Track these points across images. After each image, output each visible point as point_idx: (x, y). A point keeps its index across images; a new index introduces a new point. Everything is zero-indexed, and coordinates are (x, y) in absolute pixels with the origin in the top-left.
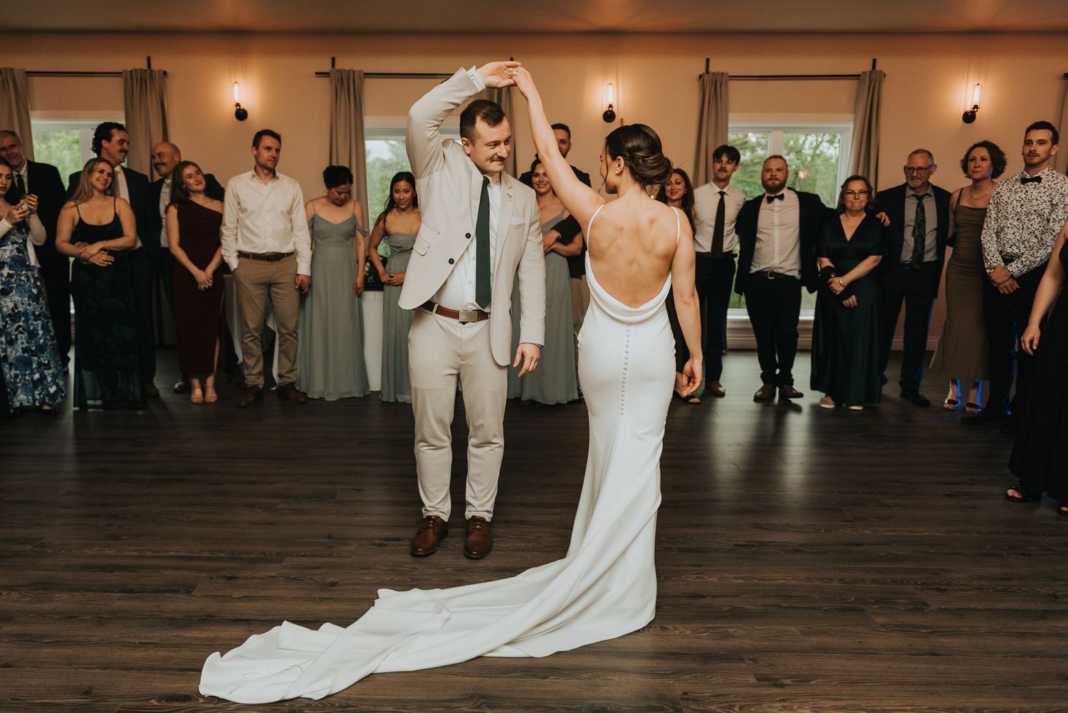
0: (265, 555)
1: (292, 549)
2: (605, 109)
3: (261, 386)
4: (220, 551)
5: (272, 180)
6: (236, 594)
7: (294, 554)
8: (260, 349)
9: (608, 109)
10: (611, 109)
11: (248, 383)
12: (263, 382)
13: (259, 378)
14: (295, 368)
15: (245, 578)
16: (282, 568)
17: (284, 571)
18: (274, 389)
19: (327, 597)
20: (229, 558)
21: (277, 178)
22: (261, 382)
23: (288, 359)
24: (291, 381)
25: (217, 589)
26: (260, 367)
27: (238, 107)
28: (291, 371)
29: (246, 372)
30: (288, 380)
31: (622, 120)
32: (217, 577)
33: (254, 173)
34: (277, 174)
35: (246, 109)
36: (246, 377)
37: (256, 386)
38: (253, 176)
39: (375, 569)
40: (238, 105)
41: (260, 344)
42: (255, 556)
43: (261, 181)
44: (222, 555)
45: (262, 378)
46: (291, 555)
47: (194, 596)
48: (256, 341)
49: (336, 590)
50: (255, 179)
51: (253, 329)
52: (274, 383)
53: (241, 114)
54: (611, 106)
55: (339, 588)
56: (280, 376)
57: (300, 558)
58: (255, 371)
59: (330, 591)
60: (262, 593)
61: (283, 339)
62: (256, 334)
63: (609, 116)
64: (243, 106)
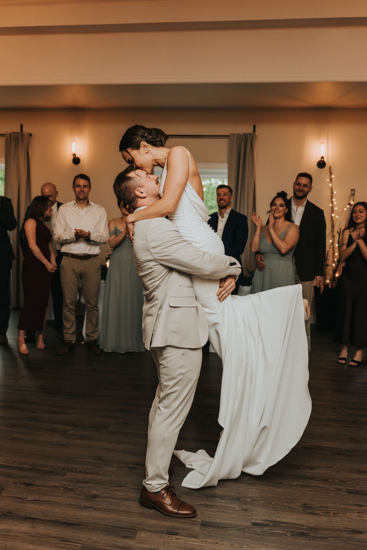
0: (55, 469)
1: (73, 466)
2: (319, 159)
3: (74, 342)
4: (26, 463)
6: (30, 498)
7: (73, 470)
8: (74, 317)
9: (320, 160)
10: (322, 159)
11: (65, 339)
12: (75, 339)
13: (72, 336)
14: (96, 330)
15: (38, 486)
16: (63, 480)
17: (66, 483)
18: (83, 343)
19: (89, 506)
20: (30, 469)
21: (90, 205)
22: (73, 339)
23: (92, 324)
24: (94, 339)
25: (18, 492)
26: (74, 329)
27: (74, 156)
28: (93, 332)
29: (65, 331)
30: (91, 338)
31: (330, 167)
32: (20, 483)
33: (75, 202)
34: (90, 203)
35: (80, 157)
36: (65, 335)
37: (70, 342)
38: (75, 204)
39: (126, 487)
40: (74, 155)
41: (74, 314)
42: (47, 469)
43: (79, 207)
44: (26, 466)
45: (75, 336)
46: (72, 471)
47: (3, 496)
48: (71, 311)
49: (97, 501)
51: (70, 304)
52: (83, 339)
53: (76, 161)
54: (322, 157)
55: (99, 499)
56: (87, 335)
57: (77, 474)
58: (70, 332)
59: (93, 501)
60: (47, 498)
62: (71, 307)
63: (321, 164)
64: (77, 155)
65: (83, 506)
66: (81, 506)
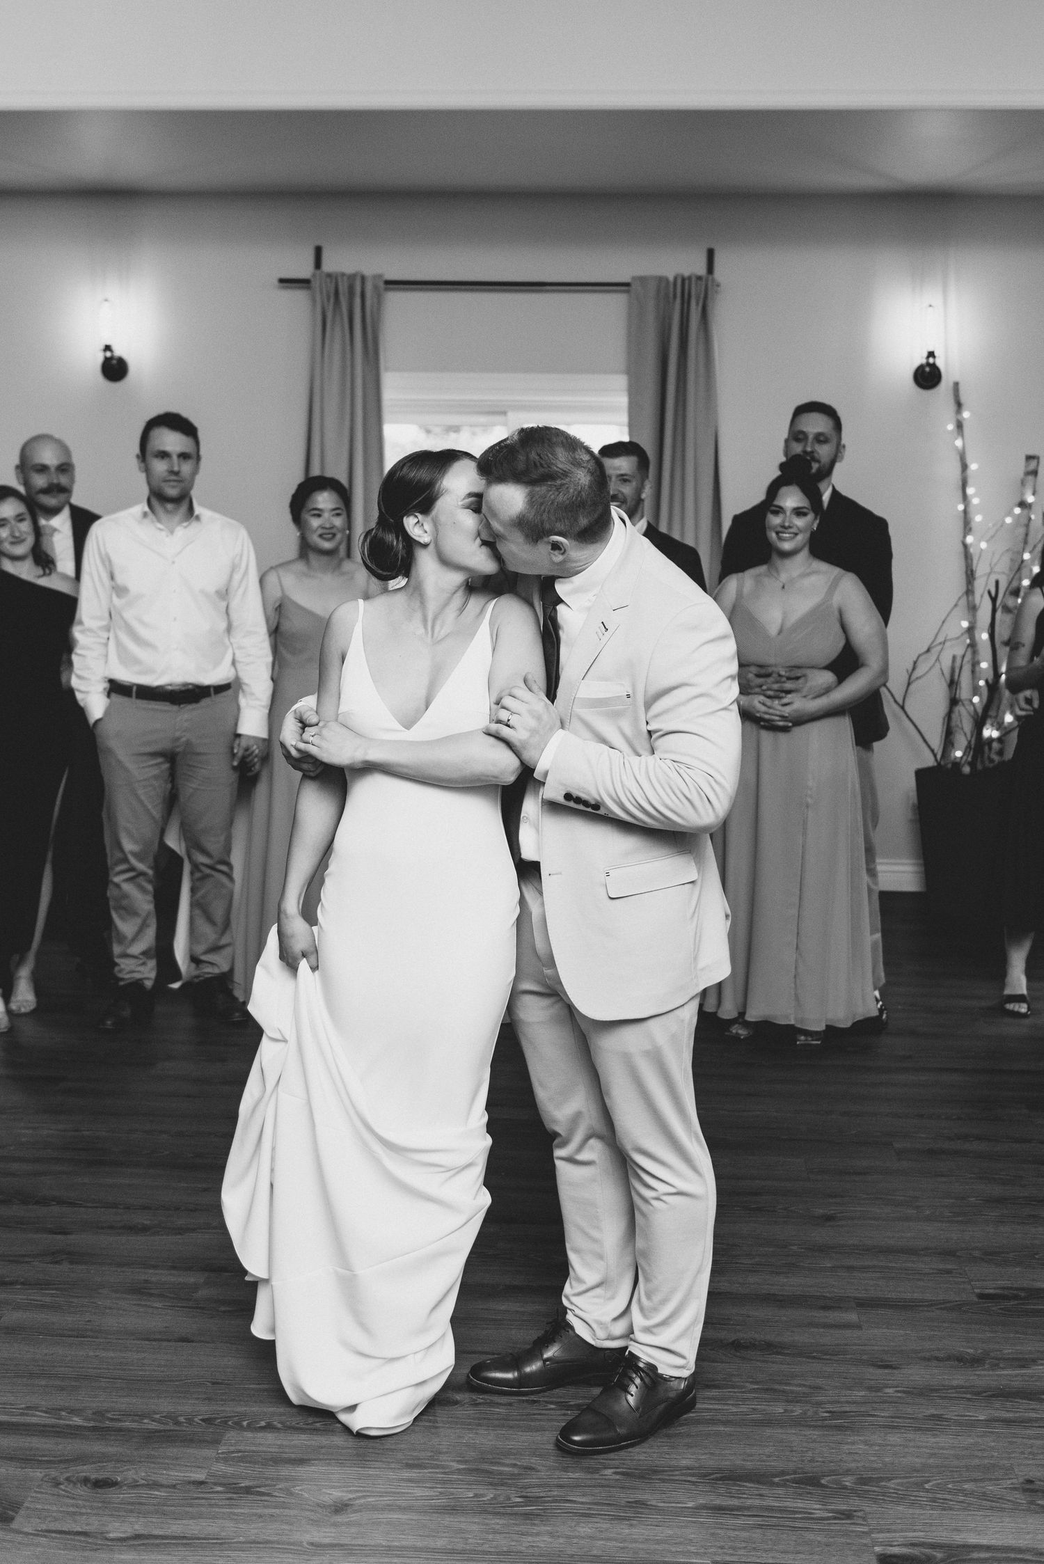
0: (177, 1423)
1: (239, 1409)
2: (920, 359)
3: (149, 984)
4: (72, 1411)
5: (185, 524)
6: (117, 1529)
7: (245, 1423)
8: (150, 898)
9: (924, 361)
10: (931, 360)
11: (120, 975)
12: (153, 975)
13: (144, 964)
14: (223, 941)
15: (134, 1485)
16: (217, 1460)
17: (221, 1468)
18: (176, 985)
19: (327, 1541)
20: (94, 1429)
21: (198, 518)
22: (147, 973)
23: (210, 919)
24: (216, 971)
25: (68, 1513)
26: (148, 939)
27: (108, 354)
28: (215, 949)
29: (117, 949)
30: (209, 969)
31: (956, 385)
32: (67, 1479)
33: (146, 509)
34: (198, 510)
35: (125, 357)
36: (117, 960)
37: (138, 984)
38: (145, 515)
39: (437, 1467)
40: (108, 348)
41: (150, 887)
42: (154, 1426)
43: (159, 525)
44: (77, 1421)
45: (152, 963)
46: (238, 1425)
47: (19, 1532)
48: (141, 880)
49: (349, 1524)
50: (146, 521)
51: (135, 855)
52: (177, 975)
53: (114, 369)
54: (931, 354)
55: (354, 1517)
56: (195, 960)
57: (260, 1435)
58: (136, 949)
59: (335, 1525)
60: (175, 1528)
61: (198, 875)
62: (141, 866)
63: (927, 376)
64: (119, 351)
65: (305, 1544)
66: (300, 1544)
